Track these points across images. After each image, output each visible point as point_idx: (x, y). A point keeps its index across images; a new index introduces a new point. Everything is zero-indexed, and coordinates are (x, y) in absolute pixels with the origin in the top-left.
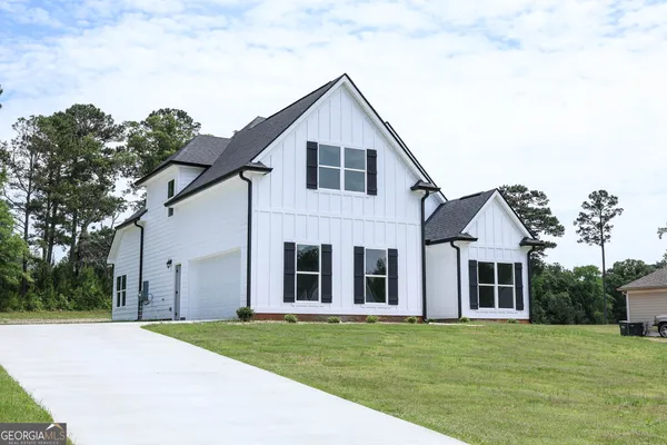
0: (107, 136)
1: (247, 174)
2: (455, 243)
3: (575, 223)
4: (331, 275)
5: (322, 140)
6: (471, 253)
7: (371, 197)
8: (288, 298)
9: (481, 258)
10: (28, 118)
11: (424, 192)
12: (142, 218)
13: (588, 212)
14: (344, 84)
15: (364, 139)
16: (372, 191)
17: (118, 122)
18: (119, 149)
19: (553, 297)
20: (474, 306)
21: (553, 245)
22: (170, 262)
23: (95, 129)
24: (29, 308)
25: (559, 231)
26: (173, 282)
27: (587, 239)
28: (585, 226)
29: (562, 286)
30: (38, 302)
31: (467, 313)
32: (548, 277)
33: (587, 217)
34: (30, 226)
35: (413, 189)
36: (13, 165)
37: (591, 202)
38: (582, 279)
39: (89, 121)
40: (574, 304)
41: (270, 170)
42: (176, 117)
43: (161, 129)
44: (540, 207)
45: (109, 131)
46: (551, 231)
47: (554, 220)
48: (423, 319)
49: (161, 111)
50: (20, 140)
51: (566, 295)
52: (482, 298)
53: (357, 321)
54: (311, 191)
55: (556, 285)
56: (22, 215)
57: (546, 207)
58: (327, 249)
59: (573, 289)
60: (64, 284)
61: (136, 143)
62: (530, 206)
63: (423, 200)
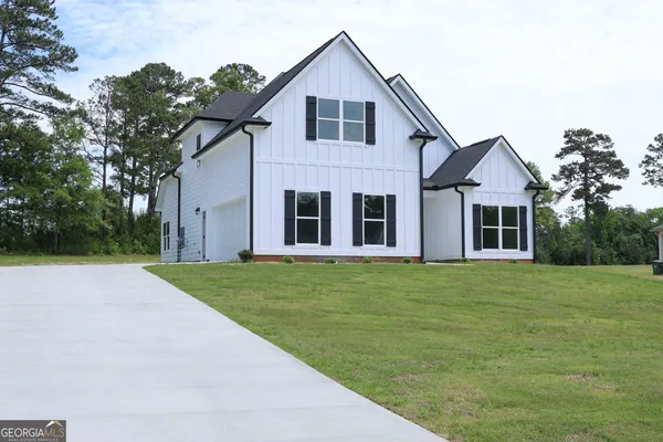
0: (178, 92)
1: (248, 128)
2: (459, 188)
3: (640, 166)
4: (330, 220)
5: (320, 95)
6: (474, 197)
7: (370, 147)
8: (289, 241)
9: (486, 202)
10: (103, 79)
11: (422, 141)
12: (178, 170)
13: (653, 154)
14: (342, 40)
15: (362, 92)
16: (371, 140)
17: (187, 77)
18: (189, 104)
19: (625, 238)
20: (477, 247)
21: (618, 188)
22: (198, 210)
23: (167, 86)
24: (108, 253)
25: (624, 173)
26: (201, 228)
27: (652, 181)
28: (651, 168)
29: (634, 228)
30: (116, 247)
31: (470, 253)
32: (621, 219)
33: (653, 159)
34: (107, 177)
35: (411, 138)
36: (91, 123)
37: (656, 144)
38: (655, 220)
39: (161, 79)
40: (646, 245)
41: (269, 124)
42: (242, 72)
43: (224, 84)
44: (606, 150)
45: (180, 87)
46: (616, 174)
47: (619, 163)
48: (421, 259)
49: (229, 66)
50: (96, 99)
51: (638, 236)
52: (486, 239)
53: (354, 261)
54: (310, 143)
55: (628, 226)
56: (101, 168)
57: (611, 150)
58: (326, 196)
59: (646, 231)
60: (138, 231)
61: (202, 97)
62: (595, 149)
63: (421, 148)
